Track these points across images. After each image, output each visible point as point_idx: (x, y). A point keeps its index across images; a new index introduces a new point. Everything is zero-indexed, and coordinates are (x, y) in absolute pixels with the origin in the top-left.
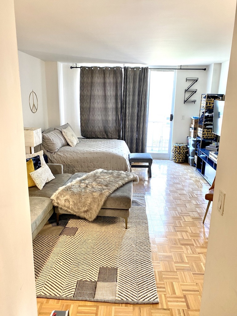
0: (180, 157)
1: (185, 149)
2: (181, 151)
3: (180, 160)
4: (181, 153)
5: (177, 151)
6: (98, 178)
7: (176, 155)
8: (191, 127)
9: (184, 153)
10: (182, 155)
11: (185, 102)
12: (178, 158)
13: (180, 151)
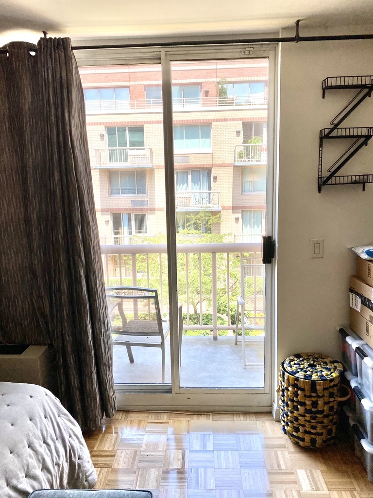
0: (319, 430)
1: (335, 390)
2: (320, 402)
3: (319, 440)
4: (322, 412)
5: (303, 404)
7: (296, 419)
8: (358, 294)
9: (331, 408)
10: (325, 420)
11: (323, 183)
12: (306, 432)
13: (315, 404)
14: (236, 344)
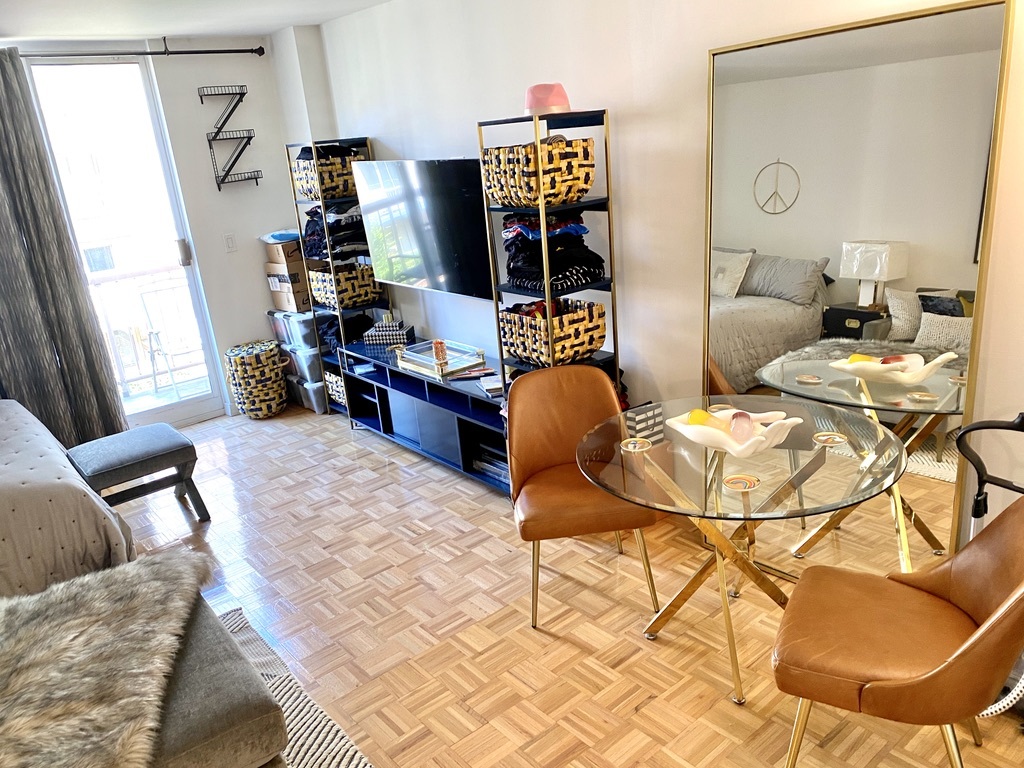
0: (271, 396)
1: (276, 359)
2: (267, 370)
3: (274, 404)
4: (270, 378)
5: (253, 377)
6: (17, 672)
7: (251, 393)
8: (274, 276)
9: (277, 374)
10: (275, 386)
11: (221, 182)
12: (261, 401)
13: (263, 373)
14: (157, 392)
